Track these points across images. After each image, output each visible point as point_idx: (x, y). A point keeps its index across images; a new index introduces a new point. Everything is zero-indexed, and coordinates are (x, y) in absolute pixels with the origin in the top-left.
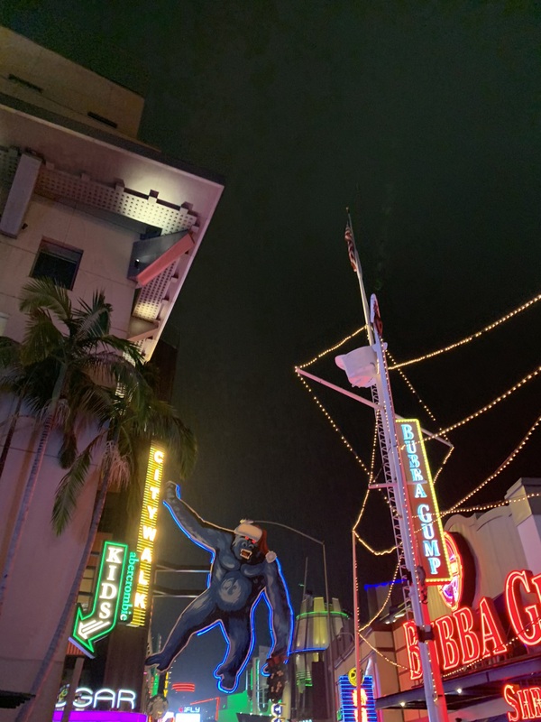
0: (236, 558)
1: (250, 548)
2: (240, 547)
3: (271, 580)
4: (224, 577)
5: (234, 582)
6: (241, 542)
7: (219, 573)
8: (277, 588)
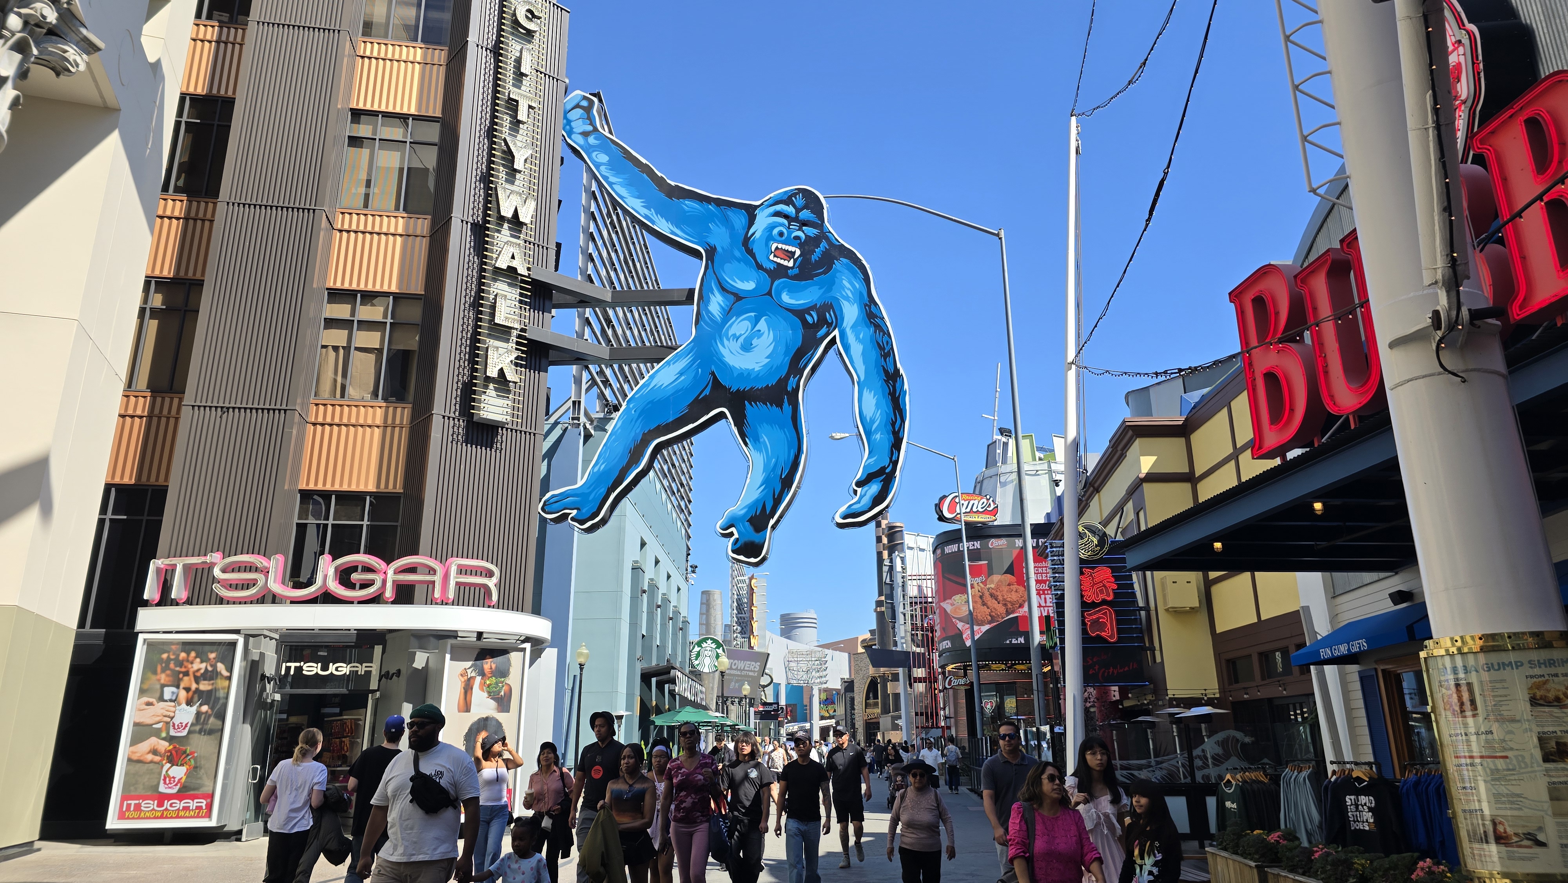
1: (794, 242)
7: (716, 303)
8: (867, 332)
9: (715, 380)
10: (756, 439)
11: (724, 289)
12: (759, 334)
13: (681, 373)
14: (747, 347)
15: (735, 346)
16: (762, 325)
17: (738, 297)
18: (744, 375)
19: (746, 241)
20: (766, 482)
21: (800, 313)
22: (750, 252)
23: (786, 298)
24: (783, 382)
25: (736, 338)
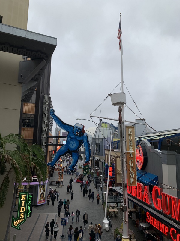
7: (69, 139)
8: (87, 144)
9: (69, 149)
10: (73, 157)
11: (70, 137)
12: (74, 143)
13: (64, 148)
14: (73, 145)
15: (71, 145)
16: (75, 142)
17: (71, 138)
18: (72, 149)
19: (73, 131)
20: (74, 162)
21: (79, 141)
22: (74, 133)
23: (78, 139)
24: (77, 150)
25: (71, 144)
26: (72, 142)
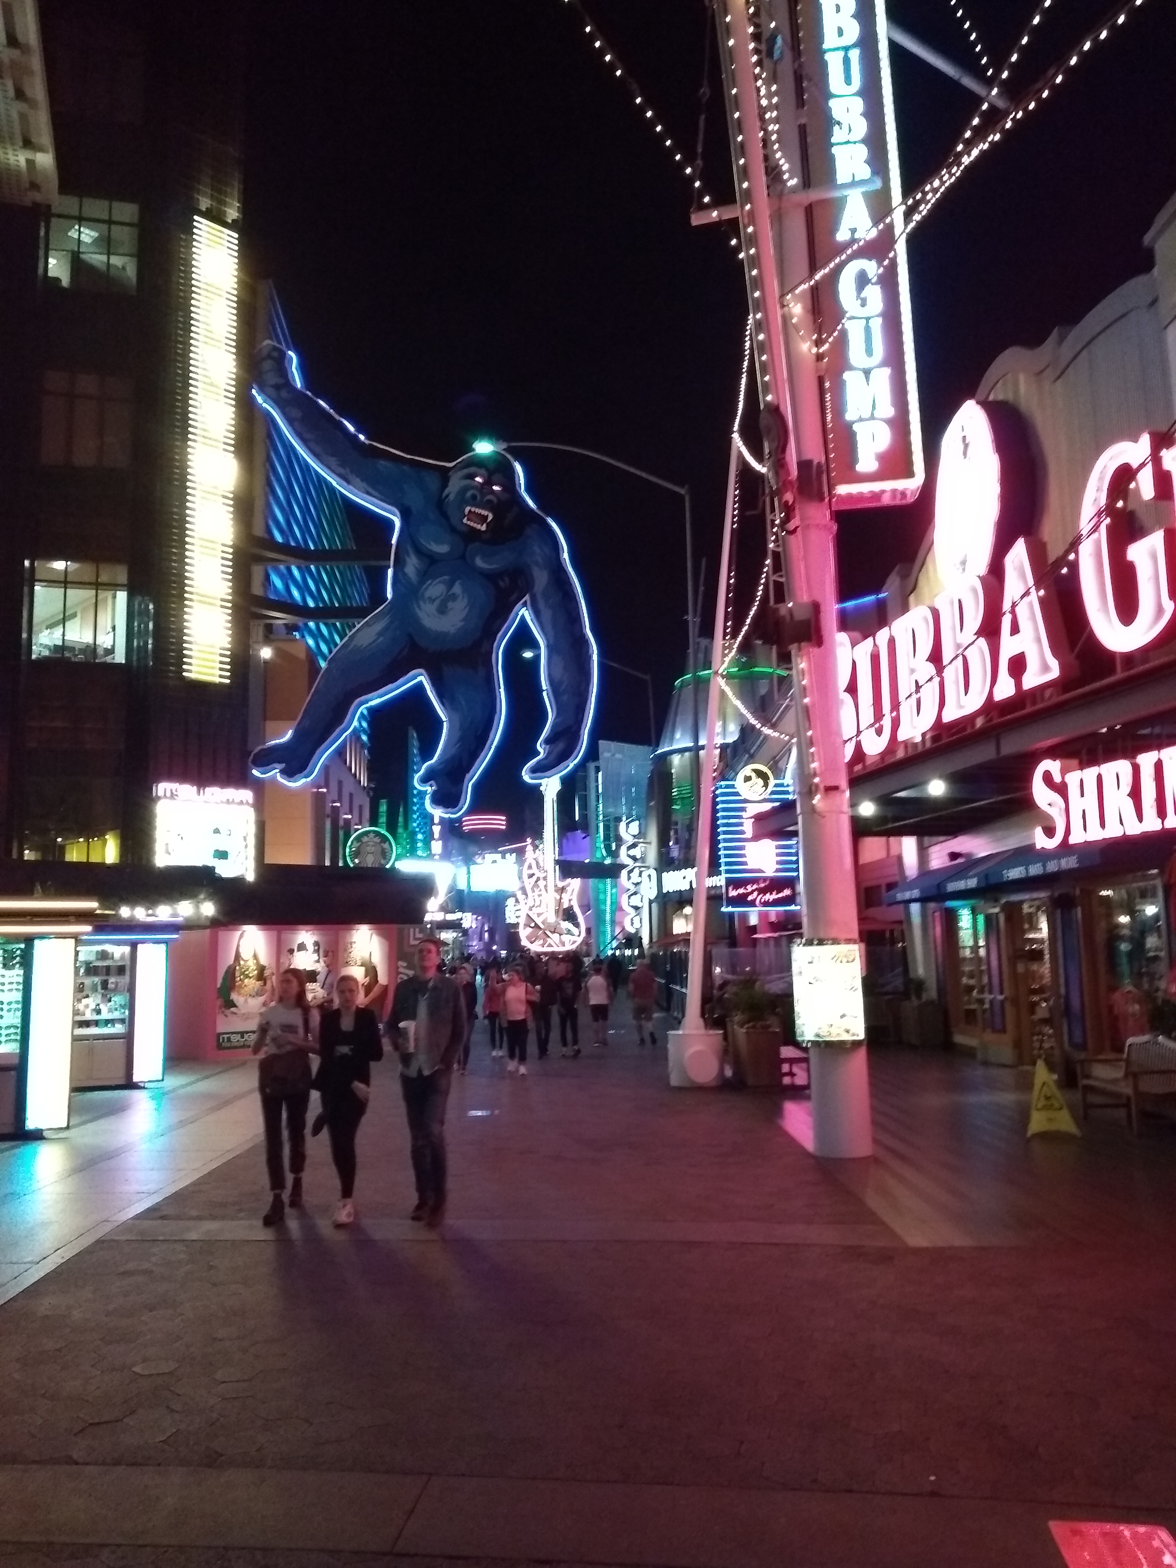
0: (453, 530)
1: (488, 505)
2: (463, 501)
3: (541, 578)
4: (425, 575)
5: (450, 585)
6: (465, 489)
7: (413, 565)
8: (556, 596)
9: (413, 643)
10: (452, 699)
15: (431, 608)
17: (432, 559)
18: (441, 636)
19: (440, 502)
20: (462, 739)
24: (477, 644)
26: (435, 589)
